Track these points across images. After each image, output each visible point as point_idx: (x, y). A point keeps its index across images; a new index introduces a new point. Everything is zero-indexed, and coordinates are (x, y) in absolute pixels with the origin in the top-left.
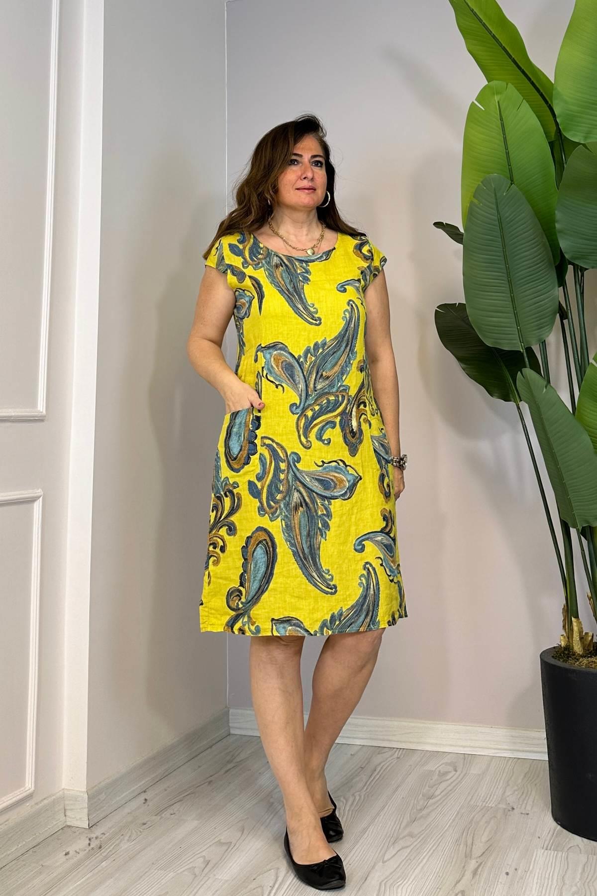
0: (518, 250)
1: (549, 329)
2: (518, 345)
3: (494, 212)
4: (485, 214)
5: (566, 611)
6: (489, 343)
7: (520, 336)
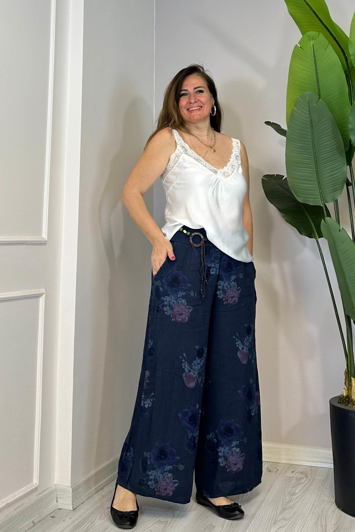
0: (323, 140)
1: (340, 192)
2: (319, 202)
3: (307, 116)
4: (302, 117)
5: (347, 373)
6: (300, 200)
7: (321, 197)
